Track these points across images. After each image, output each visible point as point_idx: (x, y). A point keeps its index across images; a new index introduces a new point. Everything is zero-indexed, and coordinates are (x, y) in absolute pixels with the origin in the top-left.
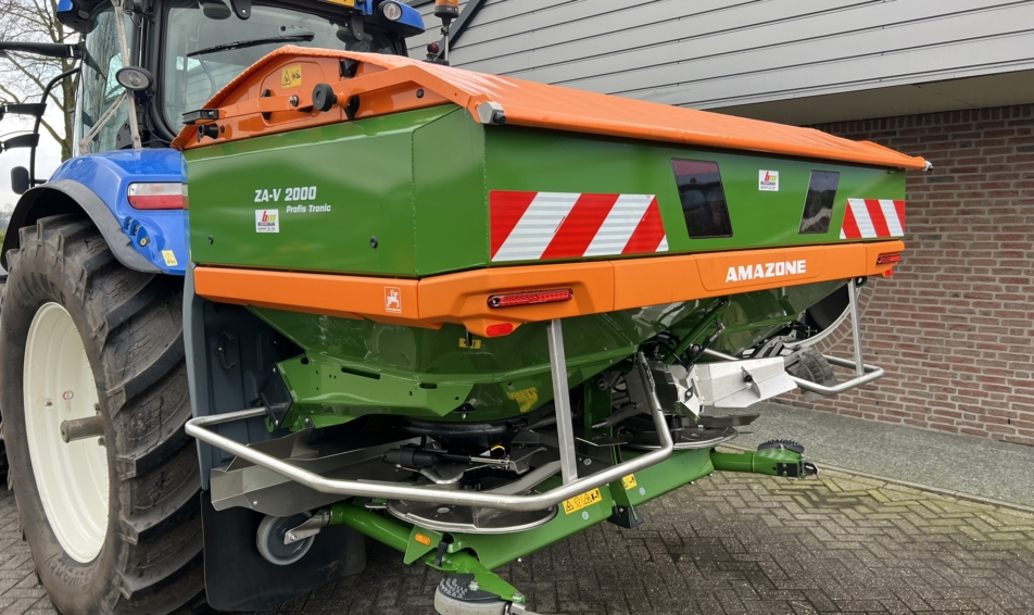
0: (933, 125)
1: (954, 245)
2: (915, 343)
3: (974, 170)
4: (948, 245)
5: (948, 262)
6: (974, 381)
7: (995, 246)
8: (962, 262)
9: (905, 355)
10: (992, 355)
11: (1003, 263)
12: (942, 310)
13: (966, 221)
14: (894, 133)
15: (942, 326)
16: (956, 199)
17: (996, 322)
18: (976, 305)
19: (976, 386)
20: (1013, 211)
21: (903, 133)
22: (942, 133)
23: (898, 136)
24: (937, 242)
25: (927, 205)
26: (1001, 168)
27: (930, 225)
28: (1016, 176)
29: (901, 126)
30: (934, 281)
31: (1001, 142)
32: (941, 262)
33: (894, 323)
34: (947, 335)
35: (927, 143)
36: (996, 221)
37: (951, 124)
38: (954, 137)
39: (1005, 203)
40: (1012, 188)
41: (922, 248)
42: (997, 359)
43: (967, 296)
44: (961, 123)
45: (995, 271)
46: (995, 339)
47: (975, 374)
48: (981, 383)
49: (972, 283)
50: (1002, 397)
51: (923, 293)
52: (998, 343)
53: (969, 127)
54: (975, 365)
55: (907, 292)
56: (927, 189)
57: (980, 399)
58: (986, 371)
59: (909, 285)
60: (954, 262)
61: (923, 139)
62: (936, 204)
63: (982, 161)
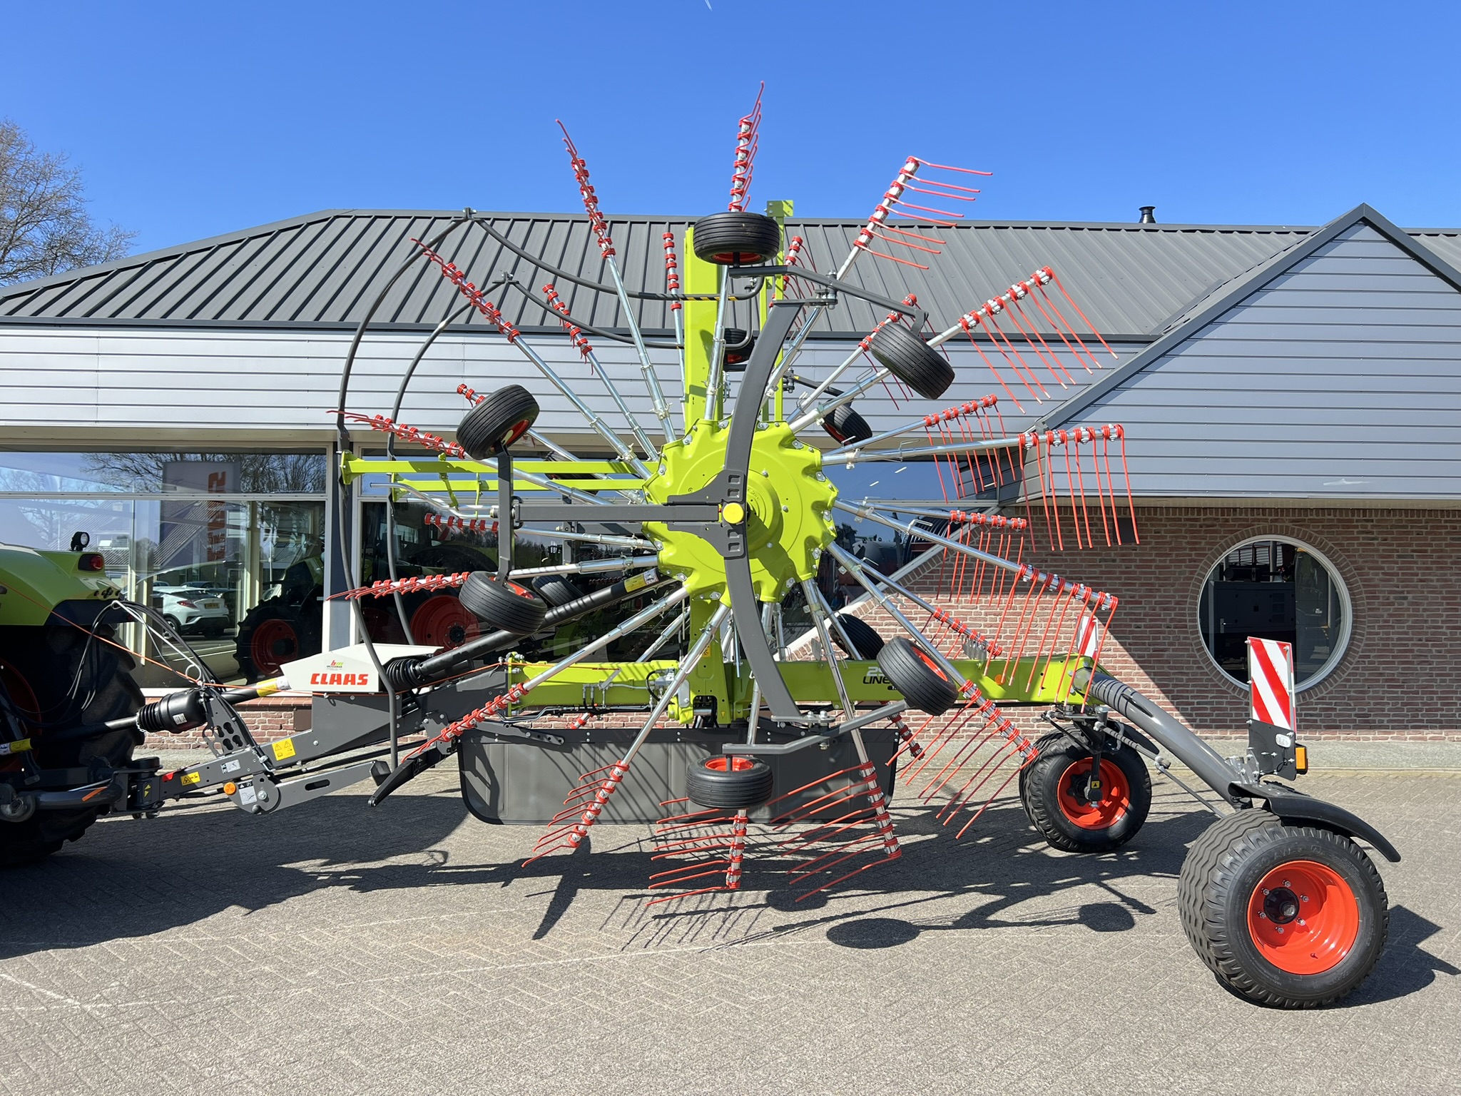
0: (1397, 518)
1: (1417, 604)
2: (1396, 677)
3: (1426, 551)
4: (1413, 604)
5: (1415, 616)
6: (1435, 701)
7: (1442, 604)
8: (1422, 616)
9: (1389, 687)
10: (1444, 681)
11: (1447, 616)
12: (1412, 651)
13: (1423, 587)
14: (1372, 521)
15: (1412, 663)
16: (1415, 571)
17: (1445, 657)
18: (1433, 646)
19: (1436, 704)
20: (1451, 580)
21: (1377, 521)
22: (1404, 524)
23: (1375, 523)
24: (1405, 602)
25: (1398, 574)
26: (1442, 551)
27: (1400, 589)
28: (1451, 557)
29: (1376, 516)
30: (1405, 630)
31: (1441, 533)
32: (1409, 616)
33: (1380, 663)
34: (1416, 669)
35: (1395, 530)
36: (1442, 587)
37: (1409, 518)
38: (1412, 527)
39: (1445, 575)
40: (1449, 565)
41: (1396, 606)
42: (1448, 683)
43: (1427, 641)
44: (1415, 518)
45: (1443, 622)
46: (1445, 669)
47: (1435, 696)
48: (1439, 702)
49: (1430, 630)
50: (1452, 710)
51: (1399, 639)
52: (1448, 672)
53: (1420, 521)
54: (1435, 689)
55: (1387, 639)
56: (1396, 563)
57: (1439, 713)
58: (1442, 692)
59: (1388, 633)
60: (1417, 616)
61: (1392, 527)
62: (1403, 574)
63: (1430, 545)
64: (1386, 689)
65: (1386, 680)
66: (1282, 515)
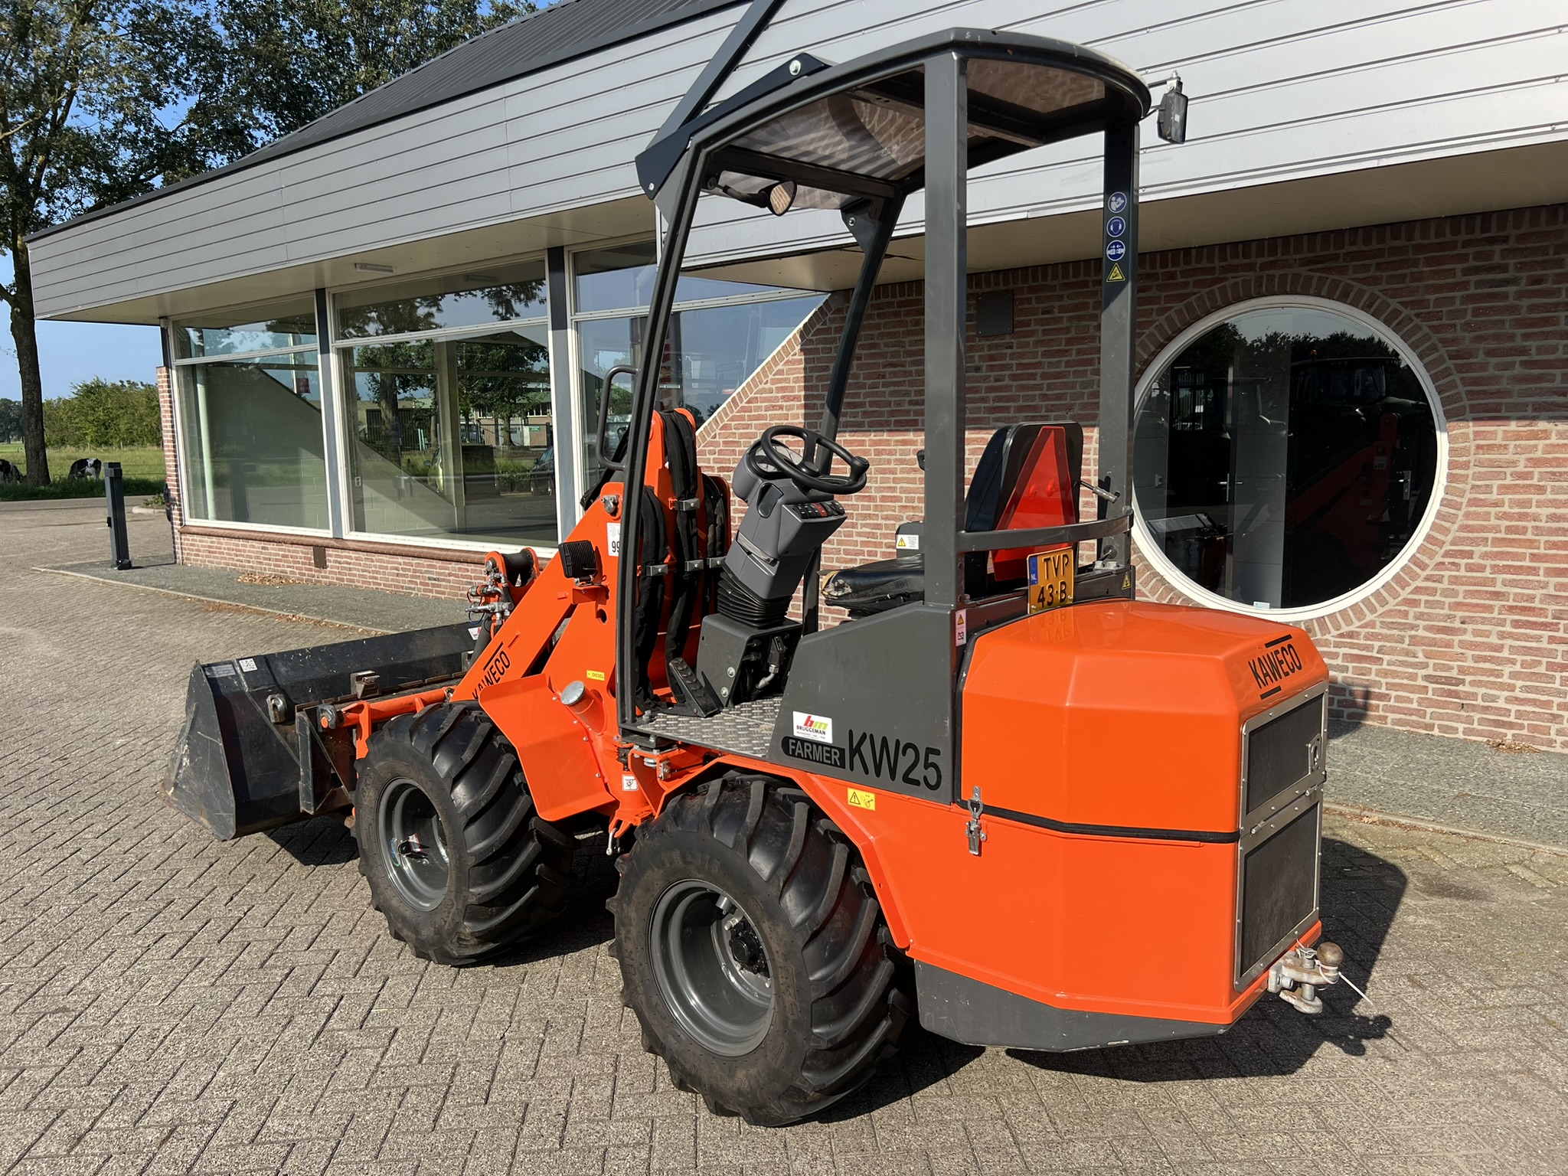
14: (1506, 239)
33: (1496, 569)
64: (1508, 628)
65: (1511, 609)
66: (1286, 252)
